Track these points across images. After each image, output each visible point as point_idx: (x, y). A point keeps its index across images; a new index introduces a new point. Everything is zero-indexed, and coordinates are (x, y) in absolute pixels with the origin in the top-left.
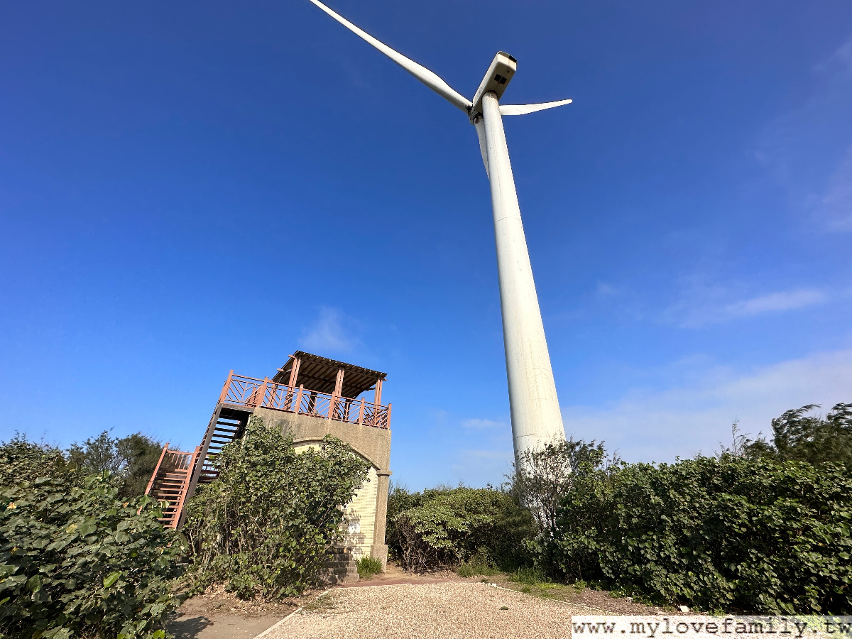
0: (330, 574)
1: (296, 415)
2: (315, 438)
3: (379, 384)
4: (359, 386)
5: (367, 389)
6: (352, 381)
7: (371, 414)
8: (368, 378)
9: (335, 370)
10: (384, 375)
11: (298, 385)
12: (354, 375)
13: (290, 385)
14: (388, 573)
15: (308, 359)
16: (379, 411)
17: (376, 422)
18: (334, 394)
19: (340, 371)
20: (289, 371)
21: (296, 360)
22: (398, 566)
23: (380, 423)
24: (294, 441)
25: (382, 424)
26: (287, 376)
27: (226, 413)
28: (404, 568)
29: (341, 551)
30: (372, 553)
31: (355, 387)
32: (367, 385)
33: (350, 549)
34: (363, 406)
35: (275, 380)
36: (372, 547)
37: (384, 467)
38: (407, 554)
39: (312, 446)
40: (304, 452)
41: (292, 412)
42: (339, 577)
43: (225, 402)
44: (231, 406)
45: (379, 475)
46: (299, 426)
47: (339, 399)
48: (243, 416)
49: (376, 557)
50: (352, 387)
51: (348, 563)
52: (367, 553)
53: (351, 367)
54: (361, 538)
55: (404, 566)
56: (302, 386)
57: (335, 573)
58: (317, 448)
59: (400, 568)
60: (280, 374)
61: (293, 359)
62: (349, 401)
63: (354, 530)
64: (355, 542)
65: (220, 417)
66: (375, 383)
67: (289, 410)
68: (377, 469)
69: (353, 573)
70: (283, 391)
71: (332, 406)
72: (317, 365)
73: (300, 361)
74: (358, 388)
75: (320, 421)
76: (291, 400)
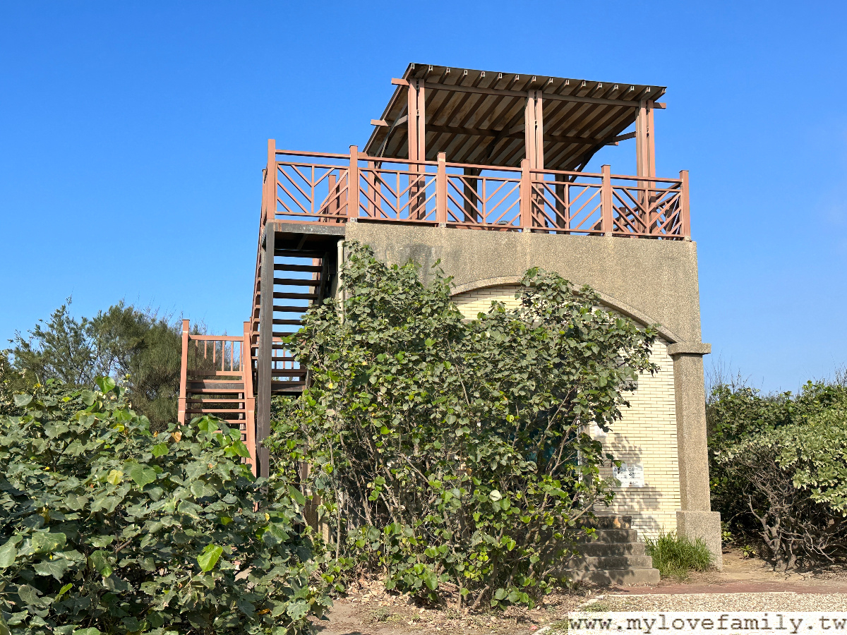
0: (592, 568)
1: (442, 229)
2: (500, 281)
3: (645, 121)
4: (586, 135)
5: (611, 139)
6: (565, 125)
7: (632, 206)
8: (610, 108)
9: (517, 99)
10: (658, 92)
11: (431, 155)
12: (570, 105)
13: (413, 158)
14: (726, 570)
15: (441, 82)
16: (654, 194)
17: (648, 225)
18: (526, 165)
19: (531, 101)
20: (401, 121)
21: (412, 90)
22: (752, 556)
23: (660, 227)
24: (453, 292)
25: (668, 227)
26: (398, 136)
27: (287, 243)
28: (769, 560)
29: (607, 523)
30: (681, 527)
31: (578, 138)
32: (610, 128)
33: (628, 520)
34: (607, 187)
35: (371, 150)
36: (680, 516)
37: (687, 335)
38: (774, 530)
39: (499, 298)
40: (481, 315)
41: (432, 225)
42: (613, 576)
43: (277, 219)
44: (294, 226)
45: (675, 356)
46: (456, 255)
47: (541, 178)
48: (324, 247)
49: (692, 538)
50: (568, 141)
51: (629, 548)
52: (669, 525)
53: (559, 85)
54: (650, 495)
55: (768, 556)
56: (442, 157)
57: (602, 565)
58: (511, 302)
59: (756, 561)
60: (381, 133)
61: (404, 90)
62: (565, 178)
63: (629, 479)
64: (636, 507)
65: (277, 253)
66: (632, 118)
67: (423, 221)
68: (669, 341)
69: (645, 569)
70: (397, 177)
71: (526, 197)
72: (468, 95)
73: (422, 90)
74: (583, 142)
75: (503, 237)
76: (423, 195)
